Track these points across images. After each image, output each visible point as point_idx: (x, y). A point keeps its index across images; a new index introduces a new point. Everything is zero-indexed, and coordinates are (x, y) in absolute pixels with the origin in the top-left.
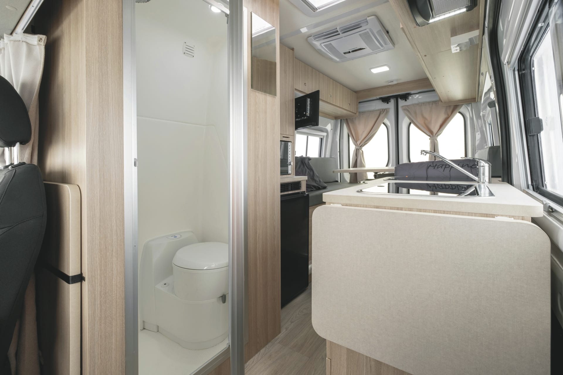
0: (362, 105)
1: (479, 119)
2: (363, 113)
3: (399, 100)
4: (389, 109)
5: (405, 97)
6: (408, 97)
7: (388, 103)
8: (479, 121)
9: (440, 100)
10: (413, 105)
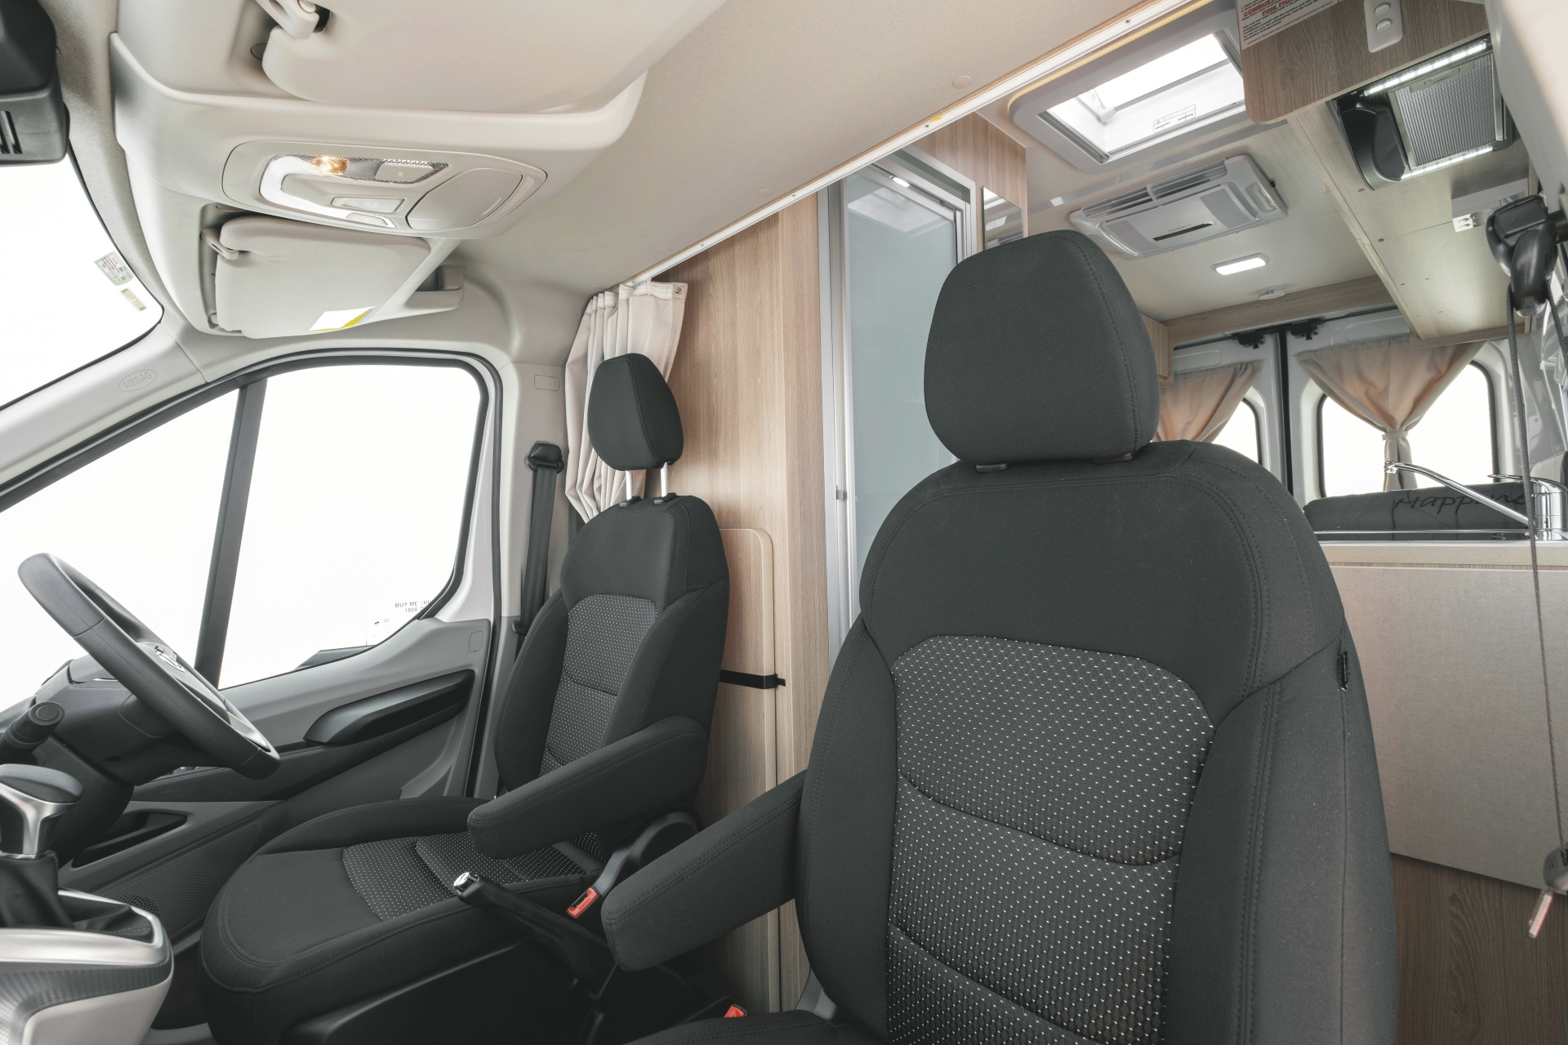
0: (1180, 355)
1: (1538, 380)
2: (1186, 375)
3: (1291, 339)
4: (1260, 361)
5: (1307, 329)
6: (1316, 328)
7: (1256, 347)
8: (1538, 384)
9: (1413, 333)
10: (1330, 348)
